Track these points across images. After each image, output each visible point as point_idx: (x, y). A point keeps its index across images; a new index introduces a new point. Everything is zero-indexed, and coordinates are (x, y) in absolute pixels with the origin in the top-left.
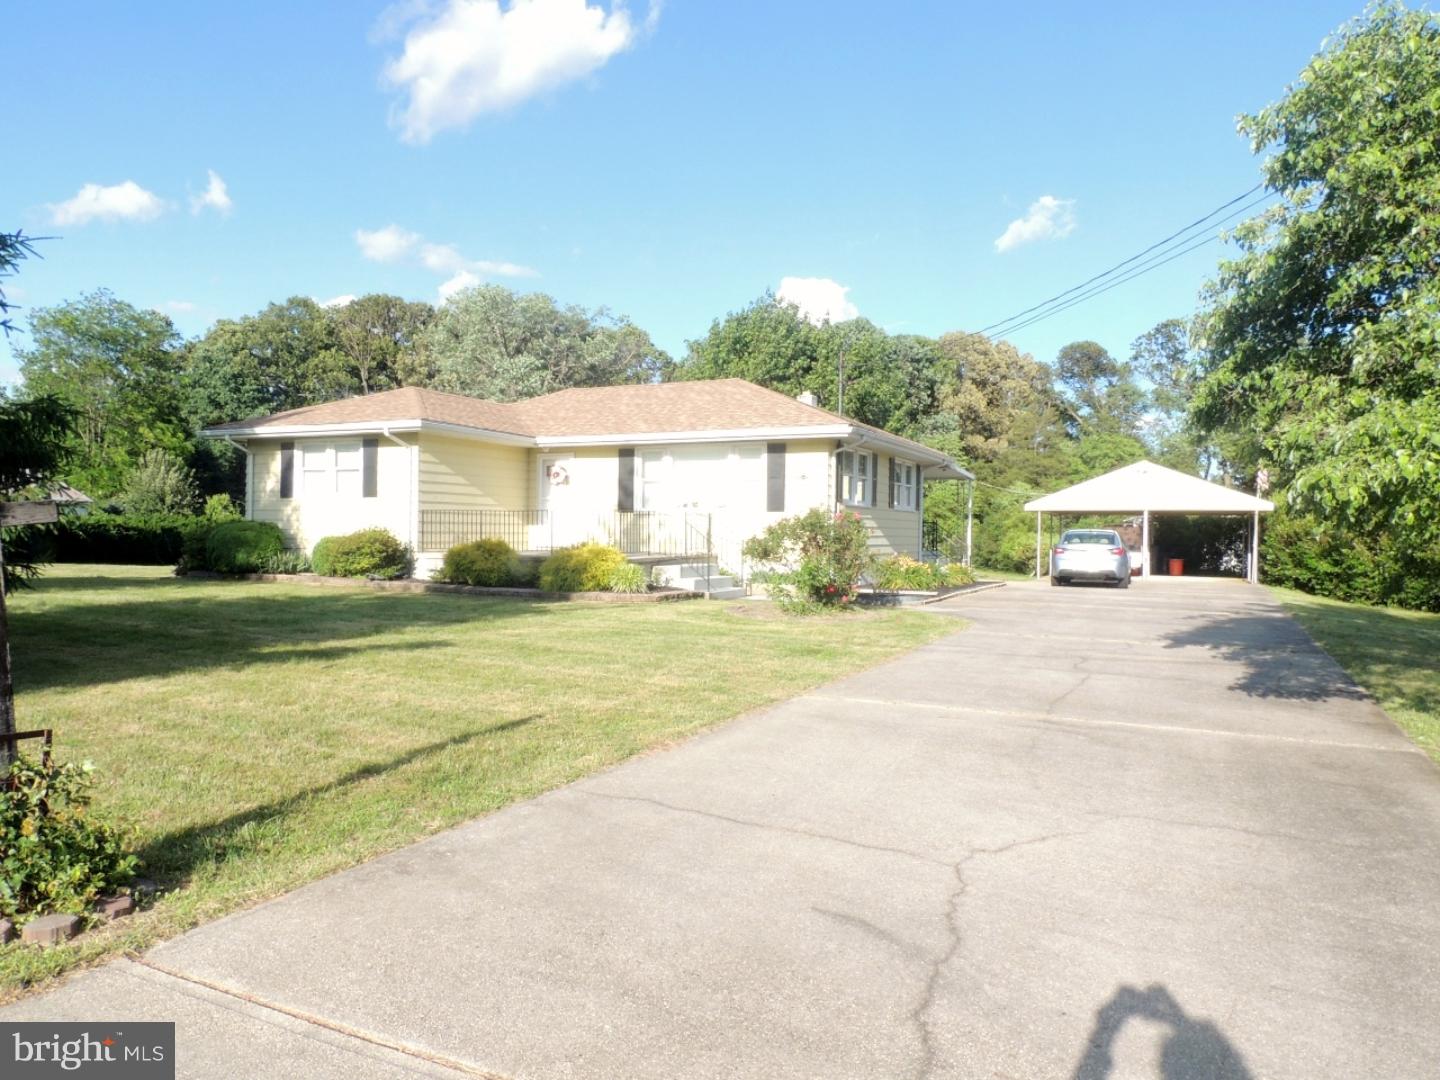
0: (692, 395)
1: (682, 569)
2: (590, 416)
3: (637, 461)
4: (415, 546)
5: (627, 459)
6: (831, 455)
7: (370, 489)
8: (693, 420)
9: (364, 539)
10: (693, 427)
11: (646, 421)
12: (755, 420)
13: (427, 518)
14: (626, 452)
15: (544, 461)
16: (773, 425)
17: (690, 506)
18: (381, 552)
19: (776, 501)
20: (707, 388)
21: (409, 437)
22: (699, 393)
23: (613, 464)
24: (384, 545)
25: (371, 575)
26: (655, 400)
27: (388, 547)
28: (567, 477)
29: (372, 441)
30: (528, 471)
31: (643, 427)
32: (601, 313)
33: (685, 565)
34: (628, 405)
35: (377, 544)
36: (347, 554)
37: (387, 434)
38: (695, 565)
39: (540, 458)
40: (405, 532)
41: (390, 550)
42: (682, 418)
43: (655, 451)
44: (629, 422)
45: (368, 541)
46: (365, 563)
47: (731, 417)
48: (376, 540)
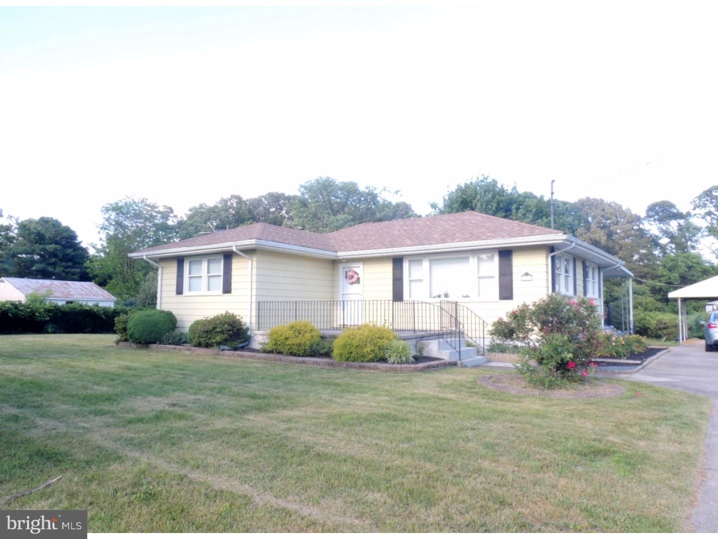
0: (441, 222)
1: (439, 343)
2: (373, 238)
3: (405, 265)
4: (254, 326)
5: (398, 264)
6: (547, 257)
7: (227, 289)
8: (444, 237)
9: (218, 322)
10: (444, 242)
11: (411, 239)
12: (488, 234)
13: (262, 307)
14: (398, 260)
15: (343, 267)
16: (503, 237)
17: (443, 296)
18: (229, 331)
19: (506, 293)
20: (451, 218)
21: (249, 252)
22: (446, 221)
23: (388, 268)
24: (231, 326)
25: (222, 347)
26: (416, 227)
27: (234, 327)
28: (358, 279)
29: (228, 256)
30: (333, 275)
31: (409, 242)
33: (441, 340)
34: (399, 230)
35: (226, 326)
36: (207, 332)
37: (234, 249)
38: (449, 340)
39: (341, 266)
40: (247, 316)
41: (235, 329)
42: (436, 236)
43: (417, 258)
44: (400, 240)
45: (220, 323)
46: (218, 338)
47: (471, 233)
48: (226, 323)
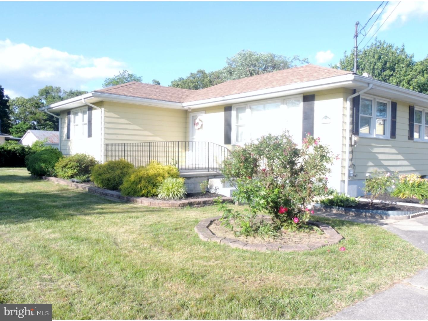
1: (223, 182)
3: (234, 113)
5: (228, 112)
6: (346, 101)
7: (90, 135)
13: (109, 148)
14: (228, 108)
15: (193, 117)
18: (77, 167)
23: (221, 115)
28: (202, 125)
30: (186, 123)
32: (295, 59)
37: (83, 101)
39: (191, 115)
43: (242, 106)
